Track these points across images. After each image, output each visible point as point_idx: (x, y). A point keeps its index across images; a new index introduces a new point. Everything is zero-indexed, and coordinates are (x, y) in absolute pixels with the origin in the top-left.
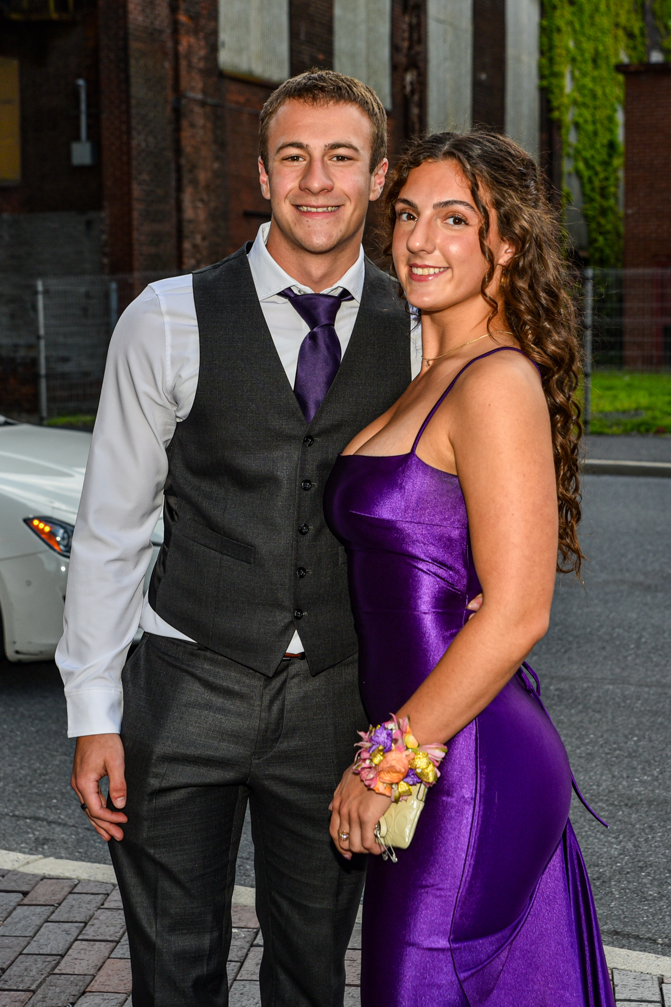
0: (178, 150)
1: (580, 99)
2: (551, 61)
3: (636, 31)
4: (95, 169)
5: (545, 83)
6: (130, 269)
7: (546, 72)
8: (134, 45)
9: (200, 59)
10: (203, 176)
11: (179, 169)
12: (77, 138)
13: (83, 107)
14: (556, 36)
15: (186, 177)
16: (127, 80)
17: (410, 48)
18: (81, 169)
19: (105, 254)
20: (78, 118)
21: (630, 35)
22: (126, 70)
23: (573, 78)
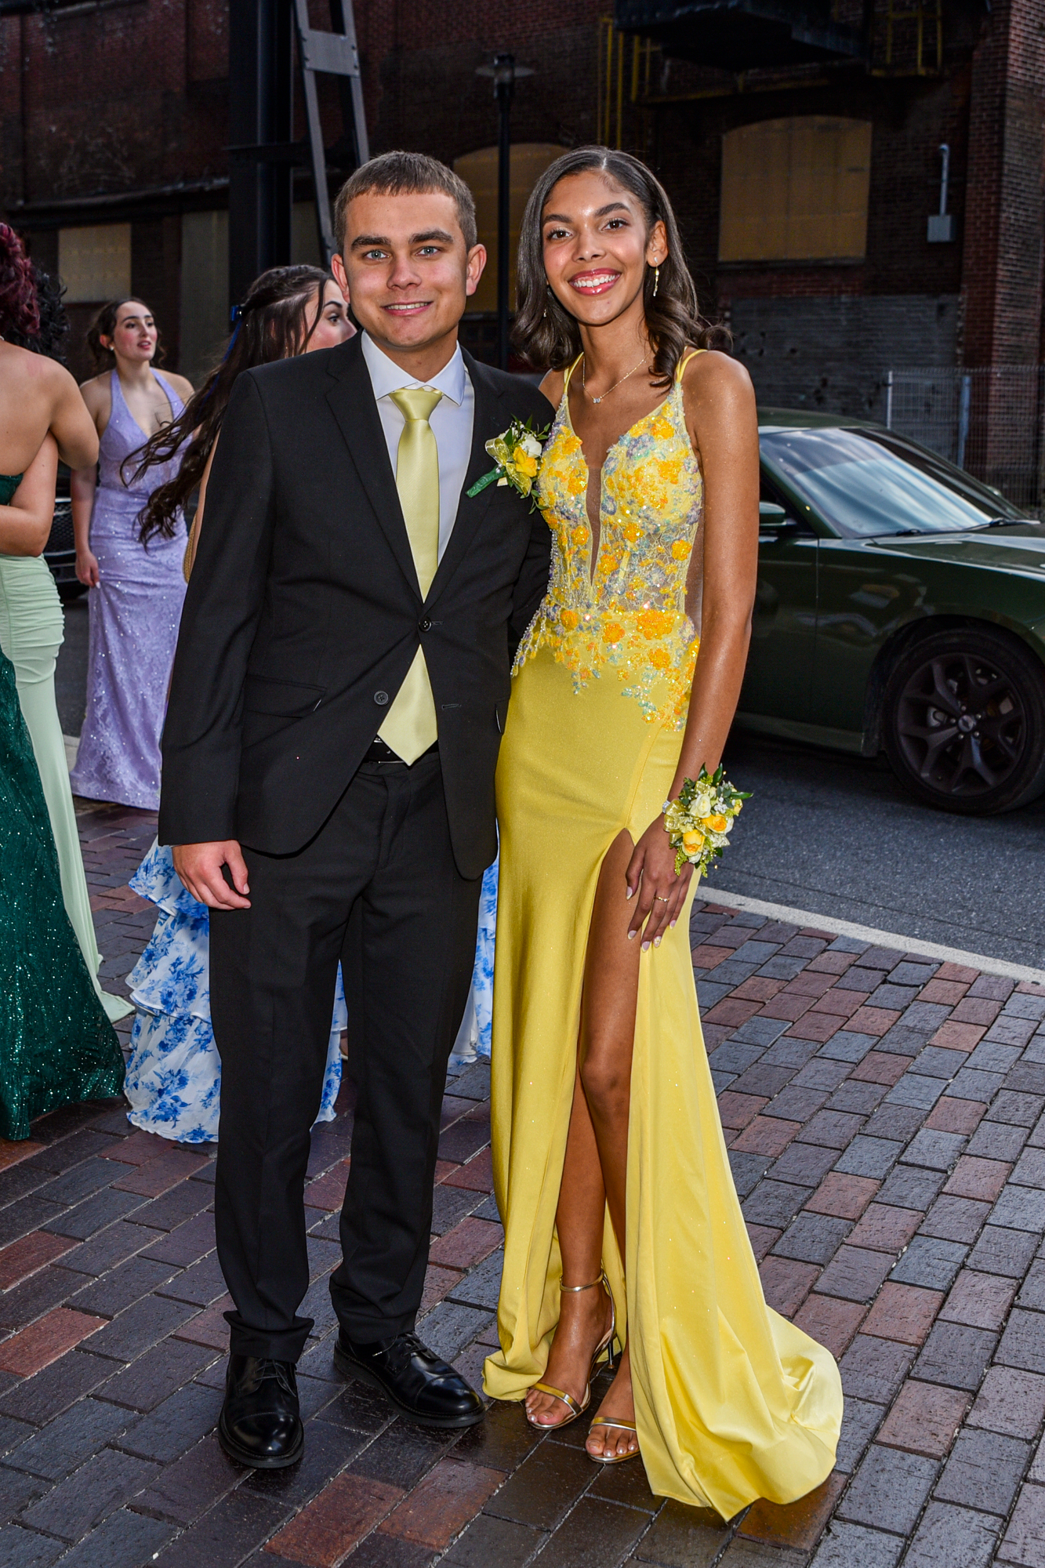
4: (955, 246)
6: (989, 363)
8: (1012, 103)
12: (937, 212)
13: (945, 175)
16: (1001, 145)
18: (939, 245)
19: (960, 344)
20: (939, 187)
22: (1001, 133)
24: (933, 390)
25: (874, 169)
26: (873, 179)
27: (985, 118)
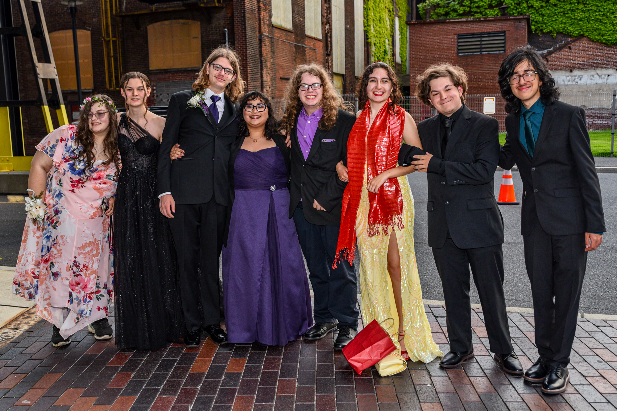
0: (261, 55)
1: (376, 35)
2: (367, 20)
3: (391, 10)
5: (366, 29)
7: (366, 25)
8: (247, 15)
9: (267, 20)
10: (269, 64)
11: (261, 62)
13: (227, 39)
14: (369, 11)
15: (264, 65)
16: (245, 29)
17: (327, 16)
21: (389, 11)
22: (245, 25)
23: (373, 27)
25: (202, 37)
26: (202, 40)
27: (239, 20)
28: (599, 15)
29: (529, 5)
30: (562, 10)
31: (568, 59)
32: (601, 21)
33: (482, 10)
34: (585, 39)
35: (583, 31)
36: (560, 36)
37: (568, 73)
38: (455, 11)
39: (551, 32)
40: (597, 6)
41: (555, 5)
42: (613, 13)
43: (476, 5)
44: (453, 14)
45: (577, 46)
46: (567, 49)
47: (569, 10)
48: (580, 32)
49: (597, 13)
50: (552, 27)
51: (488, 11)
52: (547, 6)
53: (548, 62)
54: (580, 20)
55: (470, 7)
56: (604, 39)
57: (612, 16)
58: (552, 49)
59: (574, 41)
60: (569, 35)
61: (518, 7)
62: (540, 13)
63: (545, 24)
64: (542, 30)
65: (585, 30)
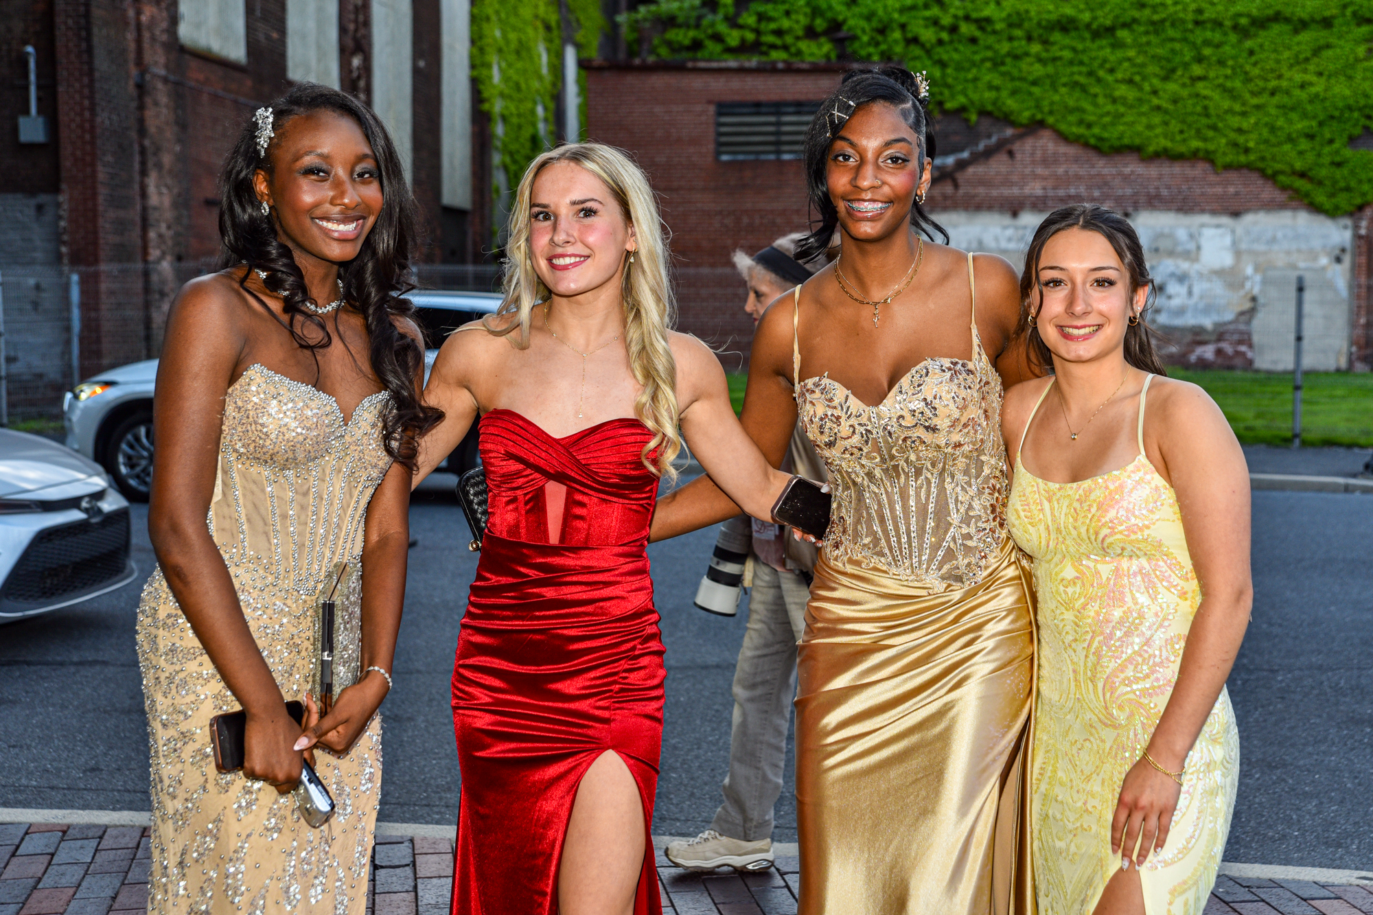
0: (142, 131)
1: (507, 91)
2: (482, 50)
3: (553, 24)
4: (52, 146)
5: (475, 73)
6: (96, 261)
7: (478, 62)
8: (97, 13)
9: (163, 31)
10: (167, 159)
11: (143, 152)
12: (26, 112)
13: (32, 77)
14: (485, 26)
15: (151, 161)
16: (90, 51)
17: (356, 30)
18: (32, 146)
19: (64, 243)
20: (26, 88)
21: (548, 28)
22: (89, 39)
23: (500, 67)
24: (38, 287)
28: (1080, 73)
29: (910, 35)
30: (989, 54)
31: (1007, 183)
32: (1084, 89)
33: (789, 39)
34: (1046, 134)
35: (1042, 112)
36: (986, 123)
37: (1007, 220)
38: (718, 38)
39: (963, 109)
40: (1074, 50)
41: (973, 40)
42: (1112, 71)
43: (773, 26)
44: (712, 47)
45: (1028, 148)
46: (1003, 157)
47: (1009, 54)
48: (1033, 115)
49: (1075, 69)
50: (966, 96)
51: (803, 45)
52: (951, 42)
53: (956, 186)
54: (1035, 83)
55: (758, 32)
56: (1094, 136)
57: (1110, 78)
58: (965, 155)
59: (1021, 137)
60: (1006, 119)
61: (880, 38)
62: (936, 57)
63: (949, 86)
64: (940, 104)
65: (1046, 109)
